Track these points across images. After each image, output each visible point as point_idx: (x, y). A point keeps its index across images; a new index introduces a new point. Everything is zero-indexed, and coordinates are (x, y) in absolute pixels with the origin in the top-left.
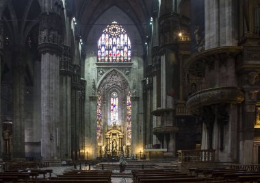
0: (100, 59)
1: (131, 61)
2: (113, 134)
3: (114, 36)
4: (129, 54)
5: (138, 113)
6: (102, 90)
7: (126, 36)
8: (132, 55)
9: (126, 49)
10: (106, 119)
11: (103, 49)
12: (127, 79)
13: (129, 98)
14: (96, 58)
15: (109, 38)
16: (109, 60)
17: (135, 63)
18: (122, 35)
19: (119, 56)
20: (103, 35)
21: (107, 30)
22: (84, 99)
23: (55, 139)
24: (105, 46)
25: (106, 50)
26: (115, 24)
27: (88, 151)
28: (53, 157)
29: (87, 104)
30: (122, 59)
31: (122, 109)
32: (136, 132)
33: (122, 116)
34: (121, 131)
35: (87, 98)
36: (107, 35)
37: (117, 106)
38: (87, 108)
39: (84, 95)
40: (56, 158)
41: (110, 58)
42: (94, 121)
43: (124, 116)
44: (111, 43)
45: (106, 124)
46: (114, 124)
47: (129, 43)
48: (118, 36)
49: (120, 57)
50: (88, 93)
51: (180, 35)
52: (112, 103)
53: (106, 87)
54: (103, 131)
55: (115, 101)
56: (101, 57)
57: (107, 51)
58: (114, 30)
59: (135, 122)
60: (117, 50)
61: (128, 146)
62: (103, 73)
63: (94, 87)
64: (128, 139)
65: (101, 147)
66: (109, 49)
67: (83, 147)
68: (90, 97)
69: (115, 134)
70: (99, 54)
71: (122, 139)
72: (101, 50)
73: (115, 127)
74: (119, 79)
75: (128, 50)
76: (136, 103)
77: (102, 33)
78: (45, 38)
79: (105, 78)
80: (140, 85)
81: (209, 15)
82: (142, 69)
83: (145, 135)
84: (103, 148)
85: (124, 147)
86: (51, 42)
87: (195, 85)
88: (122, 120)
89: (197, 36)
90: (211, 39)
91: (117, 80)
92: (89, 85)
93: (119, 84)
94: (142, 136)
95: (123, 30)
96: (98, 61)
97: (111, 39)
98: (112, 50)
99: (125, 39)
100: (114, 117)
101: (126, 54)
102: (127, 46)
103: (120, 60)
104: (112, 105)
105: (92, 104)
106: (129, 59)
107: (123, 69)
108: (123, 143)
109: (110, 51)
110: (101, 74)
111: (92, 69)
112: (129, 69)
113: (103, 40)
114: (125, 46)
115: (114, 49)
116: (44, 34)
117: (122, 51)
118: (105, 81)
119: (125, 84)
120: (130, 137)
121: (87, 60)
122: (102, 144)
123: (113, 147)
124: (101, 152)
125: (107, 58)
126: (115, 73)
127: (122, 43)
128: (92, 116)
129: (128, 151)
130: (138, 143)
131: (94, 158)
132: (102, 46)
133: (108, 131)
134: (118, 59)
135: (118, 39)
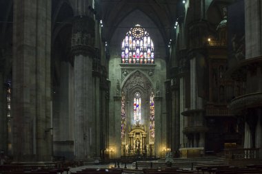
0: (123, 60)
1: (154, 62)
2: (137, 134)
3: (138, 39)
4: (152, 56)
5: (162, 113)
6: (125, 90)
7: (149, 38)
8: (155, 57)
9: (149, 51)
10: (130, 119)
11: (127, 51)
12: (150, 80)
13: (152, 99)
14: (120, 59)
15: (133, 40)
16: (132, 61)
17: (159, 65)
18: (145, 38)
19: (142, 57)
20: (127, 37)
21: (130, 32)
22: (109, 99)
23: (88, 139)
24: (128, 48)
25: (129, 51)
26: (138, 27)
27: (112, 150)
28: (86, 157)
29: (111, 104)
30: (145, 60)
31: (145, 109)
32: (159, 131)
33: (145, 115)
34: (144, 130)
35: (111, 98)
36: (131, 37)
37: (140, 106)
38: (111, 108)
39: (108, 95)
40: (89, 157)
41: (134, 60)
42: (119, 121)
43: (146, 115)
44: (134, 45)
45: (129, 123)
46: (138, 123)
47: (152, 45)
48: (141, 39)
49: (144, 59)
50: (112, 93)
51: (209, 40)
52: (135, 103)
53: (129, 87)
54: (127, 131)
55: (138, 102)
56: (125, 58)
57: (131, 53)
58: (138, 33)
59: (159, 122)
60: (140, 52)
61: (151, 145)
62: (127, 74)
63: (118, 87)
64: (152, 138)
65: (124, 146)
66: (132, 51)
67: (108, 146)
68: (114, 97)
69: (138, 134)
70: (123, 55)
71: (146, 139)
72: (124, 51)
73: (138, 126)
74: (142, 80)
75: (151, 52)
76: (160, 103)
77: (126, 35)
78: (78, 40)
79: (129, 79)
80: (163, 85)
81: (251, 26)
82: (165, 70)
83: (168, 134)
84: (127, 147)
85: (148, 146)
86: (85, 45)
87: (223, 87)
88: (145, 119)
89: (234, 43)
90: (253, 48)
91: (140, 80)
92: (113, 85)
93: (142, 85)
94: (166, 135)
95: (146, 33)
96: (122, 62)
97: (134, 41)
98: (135, 51)
99: (148, 42)
100: (137, 116)
101: (149, 56)
102: (150, 48)
103: (144, 62)
104: (136, 105)
105: (117, 104)
106: (152, 60)
107: (146, 70)
108: (146, 142)
109: (134, 53)
110: (126, 75)
111: (116, 70)
112: (153, 70)
113: (127, 42)
114: (148, 48)
115: (138, 51)
116: (77, 36)
117: (145, 53)
118: (128, 81)
119: (149, 85)
120: (153, 136)
121: (111, 61)
122: (125, 143)
123: (136, 146)
124: (124, 150)
125: (130, 60)
126: (138, 74)
127: (145, 45)
128: (116, 116)
129: (151, 150)
130: (161, 142)
131: (118, 156)
132: (126, 47)
133: (132, 130)
134: (141, 60)
135: (142, 41)
